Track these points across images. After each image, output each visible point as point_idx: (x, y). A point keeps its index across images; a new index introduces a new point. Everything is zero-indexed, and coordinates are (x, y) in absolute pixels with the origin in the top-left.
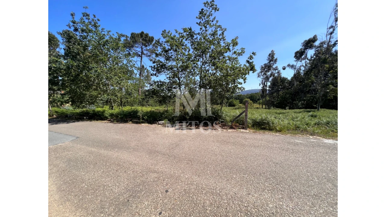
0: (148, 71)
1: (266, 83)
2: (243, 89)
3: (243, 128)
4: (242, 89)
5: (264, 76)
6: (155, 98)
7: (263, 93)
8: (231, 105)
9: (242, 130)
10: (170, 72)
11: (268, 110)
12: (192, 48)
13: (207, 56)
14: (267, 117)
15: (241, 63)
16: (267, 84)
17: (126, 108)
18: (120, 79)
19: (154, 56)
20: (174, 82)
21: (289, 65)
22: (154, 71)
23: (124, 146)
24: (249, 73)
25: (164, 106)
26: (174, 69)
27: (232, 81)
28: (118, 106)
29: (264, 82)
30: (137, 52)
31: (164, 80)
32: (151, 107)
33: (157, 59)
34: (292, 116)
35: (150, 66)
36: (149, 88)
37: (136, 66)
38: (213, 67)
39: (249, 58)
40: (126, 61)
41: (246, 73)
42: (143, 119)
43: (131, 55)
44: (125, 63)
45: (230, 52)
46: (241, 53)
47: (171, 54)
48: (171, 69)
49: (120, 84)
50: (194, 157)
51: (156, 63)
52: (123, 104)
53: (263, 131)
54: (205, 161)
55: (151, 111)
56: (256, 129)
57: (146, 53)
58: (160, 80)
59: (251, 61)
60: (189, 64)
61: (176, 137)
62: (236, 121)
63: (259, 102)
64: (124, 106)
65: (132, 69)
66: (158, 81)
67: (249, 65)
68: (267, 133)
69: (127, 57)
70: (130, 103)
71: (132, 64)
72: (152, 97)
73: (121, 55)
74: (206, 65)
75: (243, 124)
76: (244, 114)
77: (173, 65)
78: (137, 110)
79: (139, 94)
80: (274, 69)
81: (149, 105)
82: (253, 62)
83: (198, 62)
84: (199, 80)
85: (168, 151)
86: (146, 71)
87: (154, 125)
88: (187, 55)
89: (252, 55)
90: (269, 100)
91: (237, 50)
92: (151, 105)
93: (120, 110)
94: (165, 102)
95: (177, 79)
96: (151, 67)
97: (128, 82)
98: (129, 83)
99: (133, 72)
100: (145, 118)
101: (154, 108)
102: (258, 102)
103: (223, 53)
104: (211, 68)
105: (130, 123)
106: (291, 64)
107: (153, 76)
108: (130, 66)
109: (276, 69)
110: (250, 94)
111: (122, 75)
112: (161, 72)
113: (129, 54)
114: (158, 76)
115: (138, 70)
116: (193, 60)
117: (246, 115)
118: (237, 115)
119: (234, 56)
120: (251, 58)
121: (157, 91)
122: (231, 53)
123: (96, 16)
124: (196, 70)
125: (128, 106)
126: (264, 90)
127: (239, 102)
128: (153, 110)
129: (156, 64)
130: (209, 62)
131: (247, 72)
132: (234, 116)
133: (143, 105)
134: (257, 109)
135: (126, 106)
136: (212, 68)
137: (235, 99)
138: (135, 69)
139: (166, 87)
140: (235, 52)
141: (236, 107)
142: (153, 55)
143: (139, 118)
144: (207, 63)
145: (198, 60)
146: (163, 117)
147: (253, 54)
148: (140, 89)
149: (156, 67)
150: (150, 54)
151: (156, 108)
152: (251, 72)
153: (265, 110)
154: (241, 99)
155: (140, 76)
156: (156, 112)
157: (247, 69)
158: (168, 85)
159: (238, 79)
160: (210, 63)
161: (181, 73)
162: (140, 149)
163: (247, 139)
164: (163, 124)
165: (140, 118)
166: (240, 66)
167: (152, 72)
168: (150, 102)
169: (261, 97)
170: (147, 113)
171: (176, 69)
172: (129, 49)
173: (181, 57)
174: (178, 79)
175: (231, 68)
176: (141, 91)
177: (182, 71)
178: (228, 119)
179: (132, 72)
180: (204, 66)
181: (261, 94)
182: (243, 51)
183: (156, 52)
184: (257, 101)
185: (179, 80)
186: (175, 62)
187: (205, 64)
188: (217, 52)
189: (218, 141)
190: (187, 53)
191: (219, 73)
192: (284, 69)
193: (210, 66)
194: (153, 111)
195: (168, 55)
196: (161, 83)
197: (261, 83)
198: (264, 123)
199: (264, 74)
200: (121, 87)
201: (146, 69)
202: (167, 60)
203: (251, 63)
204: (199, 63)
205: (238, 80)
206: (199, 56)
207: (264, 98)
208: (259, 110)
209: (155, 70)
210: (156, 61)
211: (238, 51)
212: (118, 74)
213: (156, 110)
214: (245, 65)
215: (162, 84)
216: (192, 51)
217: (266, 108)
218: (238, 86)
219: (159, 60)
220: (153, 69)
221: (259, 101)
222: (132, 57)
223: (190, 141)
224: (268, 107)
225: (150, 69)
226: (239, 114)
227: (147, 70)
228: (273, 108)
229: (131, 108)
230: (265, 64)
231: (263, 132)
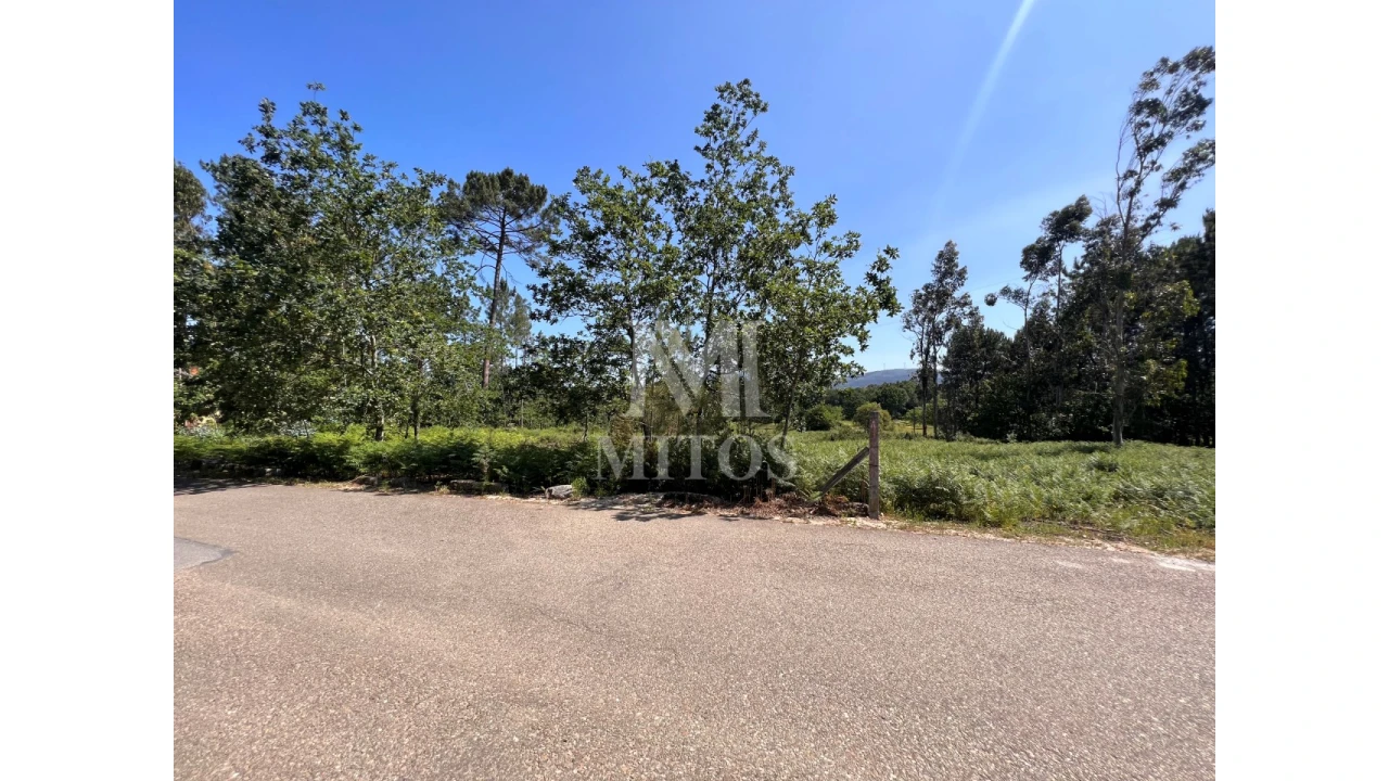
0: (519, 302)
1: (932, 350)
2: (857, 370)
3: (864, 513)
4: (855, 370)
5: (926, 324)
6: (541, 399)
7: (925, 384)
8: (817, 424)
9: (860, 521)
10: (601, 307)
11: (947, 444)
12: (679, 229)
13: (729, 256)
14: (948, 473)
15: (847, 283)
16: (935, 352)
17: (431, 433)
18: (415, 328)
19: (544, 249)
20: (612, 342)
21: (1005, 291)
22: (542, 304)
23: (413, 590)
24: (875, 315)
25: (574, 425)
26: (615, 298)
27: (817, 341)
28: (401, 426)
29: (925, 346)
30: (487, 235)
31: (576, 335)
32: (526, 430)
33: (556, 260)
34: (1032, 467)
35: (528, 287)
36: (520, 363)
37: (478, 282)
38: (752, 295)
39: (874, 267)
40: (445, 267)
41: (867, 315)
42: (494, 477)
43: (462, 246)
44: (439, 275)
45: (810, 244)
46: (846, 249)
47: (606, 246)
48: (606, 295)
49: (414, 346)
50: (686, 632)
51: (550, 274)
52: (420, 420)
53: (936, 523)
54: (731, 648)
55: (523, 446)
56: (913, 516)
57: (517, 240)
58: (563, 336)
59: (881, 276)
60: (667, 282)
61: (617, 550)
62: (837, 486)
63: (913, 415)
64: (423, 425)
65: (462, 294)
66: (557, 336)
67: (877, 289)
68: (953, 531)
69: (447, 251)
70: (448, 415)
71: (465, 278)
72: (533, 395)
73: (426, 247)
74: (726, 287)
75: (863, 498)
76: (865, 461)
77: (611, 285)
78: (470, 444)
79: (483, 383)
80: (958, 303)
81: (517, 423)
82: (888, 280)
83: (700, 274)
84: (703, 335)
85: (584, 610)
86: (511, 301)
87: (533, 500)
88: (660, 252)
89: (884, 255)
90: (947, 409)
91: (834, 238)
92: (525, 422)
93: (408, 440)
94: (579, 412)
95: (624, 332)
96: (534, 288)
97: (446, 339)
98: (450, 342)
99: (467, 304)
100: (499, 471)
101: (538, 435)
102: (908, 414)
103: (787, 247)
104: (744, 298)
105: (442, 493)
106: (1013, 288)
107: (538, 319)
108: (457, 282)
109: (965, 304)
110: (880, 384)
111: (424, 314)
112: (568, 307)
113: (457, 239)
114: (555, 321)
115: (486, 299)
116: (681, 268)
117: (874, 465)
118: (842, 465)
119: (825, 258)
120: (882, 265)
121: (549, 374)
122: (813, 248)
123: (349, 115)
124: (690, 303)
125: (438, 427)
126: (926, 374)
127: (844, 412)
128: (532, 440)
129: (550, 278)
130: (739, 275)
131: (870, 312)
132: (829, 468)
133: (494, 424)
134: (906, 441)
135: (430, 425)
136: (748, 295)
137: (827, 403)
138: (476, 295)
139: (583, 358)
140: (826, 247)
141: (835, 431)
142: (540, 246)
143: (474, 471)
144: (730, 281)
145: (701, 268)
146: (569, 470)
147: (887, 252)
148: (488, 364)
149: (550, 289)
150: (530, 244)
151: (544, 433)
152: (883, 313)
153: (935, 442)
154: (849, 405)
155: (491, 318)
156: (544, 449)
157: (870, 301)
158: (590, 351)
159: (839, 335)
160: (740, 279)
161: (639, 311)
162: (475, 601)
163: (882, 555)
164: (568, 496)
165: (483, 473)
166: (844, 291)
167: (535, 307)
168: (522, 410)
169: (919, 398)
170: (510, 452)
171: (622, 298)
172: (458, 227)
173: (641, 257)
174: (628, 334)
175: (814, 297)
176: (491, 370)
177: (642, 304)
178: (809, 478)
179: (461, 306)
180: (720, 287)
181: (918, 387)
182: (855, 243)
183: (554, 237)
184: (904, 413)
185: (631, 333)
186: (618, 273)
187: (725, 283)
188: (765, 243)
189: (774, 565)
190: (660, 245)
191: (774, 312)
192: (991, 302)
193: (742, 288)
194: (532, 446)
195: (595, 250)
196: (567, 346)
197: (915, 351)
198: (938, 495)
199: (924, 320)
200: (418, 356)
201: (513, 295)
202: (590, 265)
203: (881, 281)
204: (703, 279)
205: (841, 339)
206: (704, 254)
207: (928, 401)
208: (915, 444)
209: (548, 298)
210: (552, 267)
211: (835, 243)
212: (411, 312)
213: (542, 440)
214: (861, 289)
215: (571, 348)
216: (681, 237)
217: (937, 438)
218: (839, 361)
219: (562, 267)
220: (539, 297)
221: (911, 411)
222: (466, 254)
223: (670, 565)
224: (944, 430)
225: (527, 295)
226: (847, 461)
227: (518, 297)
228: (962, 438)
229: (452, 434)
230: (927, 287)
231: (937, 528)
